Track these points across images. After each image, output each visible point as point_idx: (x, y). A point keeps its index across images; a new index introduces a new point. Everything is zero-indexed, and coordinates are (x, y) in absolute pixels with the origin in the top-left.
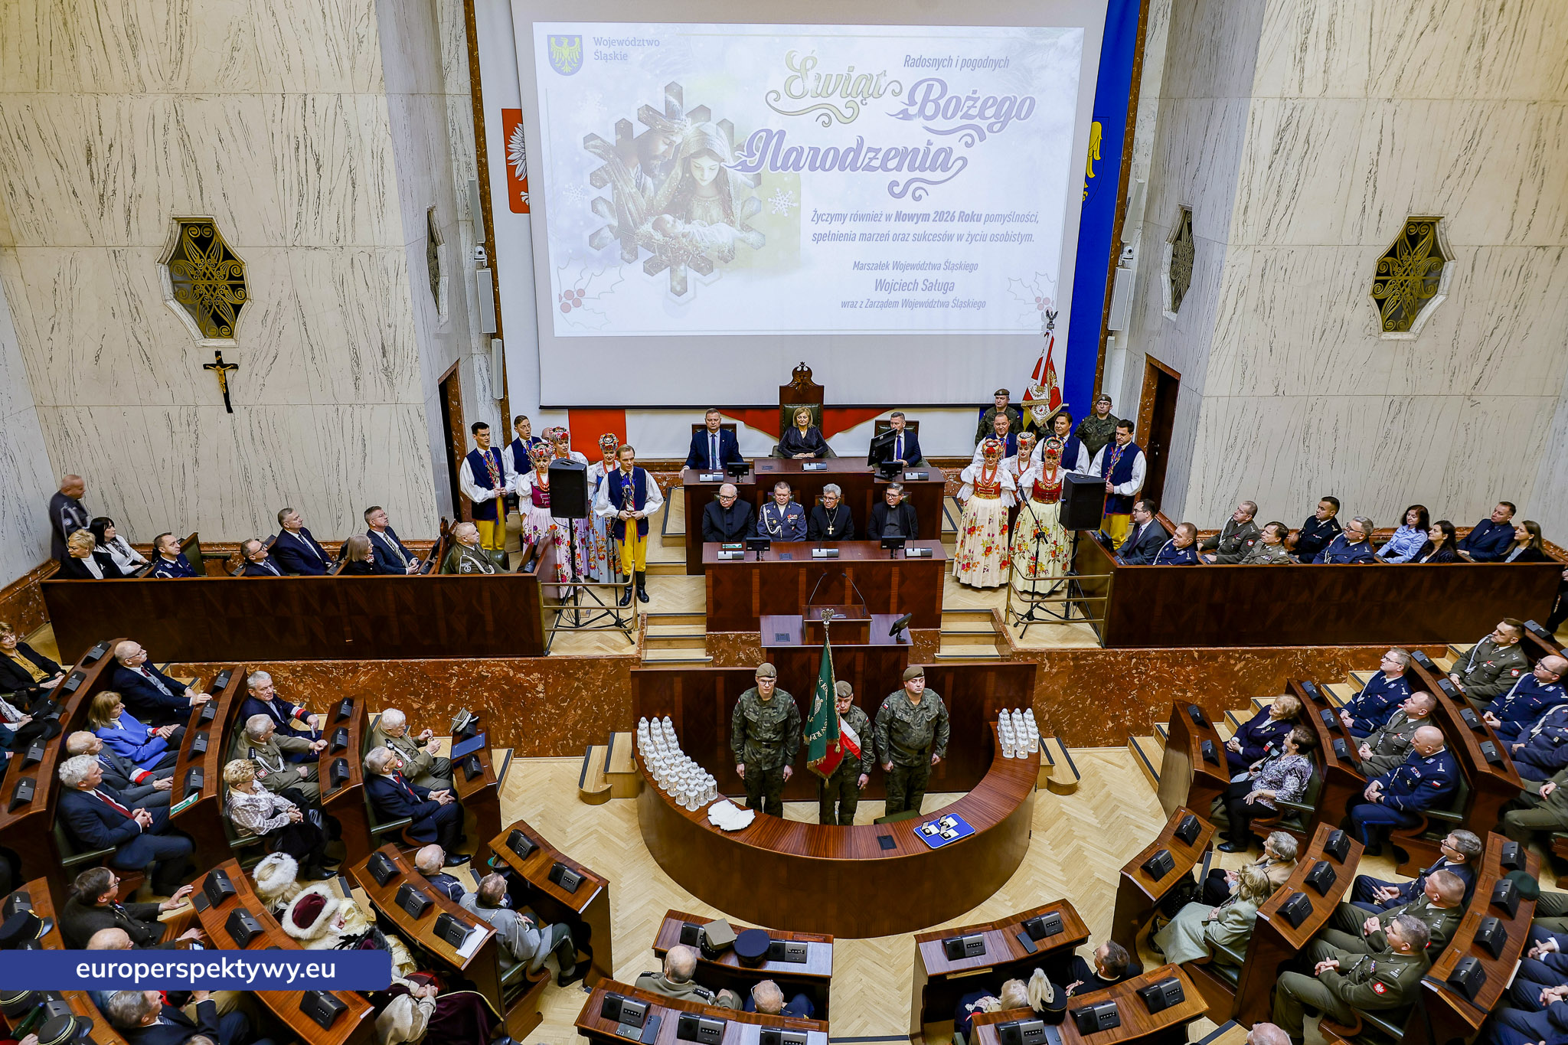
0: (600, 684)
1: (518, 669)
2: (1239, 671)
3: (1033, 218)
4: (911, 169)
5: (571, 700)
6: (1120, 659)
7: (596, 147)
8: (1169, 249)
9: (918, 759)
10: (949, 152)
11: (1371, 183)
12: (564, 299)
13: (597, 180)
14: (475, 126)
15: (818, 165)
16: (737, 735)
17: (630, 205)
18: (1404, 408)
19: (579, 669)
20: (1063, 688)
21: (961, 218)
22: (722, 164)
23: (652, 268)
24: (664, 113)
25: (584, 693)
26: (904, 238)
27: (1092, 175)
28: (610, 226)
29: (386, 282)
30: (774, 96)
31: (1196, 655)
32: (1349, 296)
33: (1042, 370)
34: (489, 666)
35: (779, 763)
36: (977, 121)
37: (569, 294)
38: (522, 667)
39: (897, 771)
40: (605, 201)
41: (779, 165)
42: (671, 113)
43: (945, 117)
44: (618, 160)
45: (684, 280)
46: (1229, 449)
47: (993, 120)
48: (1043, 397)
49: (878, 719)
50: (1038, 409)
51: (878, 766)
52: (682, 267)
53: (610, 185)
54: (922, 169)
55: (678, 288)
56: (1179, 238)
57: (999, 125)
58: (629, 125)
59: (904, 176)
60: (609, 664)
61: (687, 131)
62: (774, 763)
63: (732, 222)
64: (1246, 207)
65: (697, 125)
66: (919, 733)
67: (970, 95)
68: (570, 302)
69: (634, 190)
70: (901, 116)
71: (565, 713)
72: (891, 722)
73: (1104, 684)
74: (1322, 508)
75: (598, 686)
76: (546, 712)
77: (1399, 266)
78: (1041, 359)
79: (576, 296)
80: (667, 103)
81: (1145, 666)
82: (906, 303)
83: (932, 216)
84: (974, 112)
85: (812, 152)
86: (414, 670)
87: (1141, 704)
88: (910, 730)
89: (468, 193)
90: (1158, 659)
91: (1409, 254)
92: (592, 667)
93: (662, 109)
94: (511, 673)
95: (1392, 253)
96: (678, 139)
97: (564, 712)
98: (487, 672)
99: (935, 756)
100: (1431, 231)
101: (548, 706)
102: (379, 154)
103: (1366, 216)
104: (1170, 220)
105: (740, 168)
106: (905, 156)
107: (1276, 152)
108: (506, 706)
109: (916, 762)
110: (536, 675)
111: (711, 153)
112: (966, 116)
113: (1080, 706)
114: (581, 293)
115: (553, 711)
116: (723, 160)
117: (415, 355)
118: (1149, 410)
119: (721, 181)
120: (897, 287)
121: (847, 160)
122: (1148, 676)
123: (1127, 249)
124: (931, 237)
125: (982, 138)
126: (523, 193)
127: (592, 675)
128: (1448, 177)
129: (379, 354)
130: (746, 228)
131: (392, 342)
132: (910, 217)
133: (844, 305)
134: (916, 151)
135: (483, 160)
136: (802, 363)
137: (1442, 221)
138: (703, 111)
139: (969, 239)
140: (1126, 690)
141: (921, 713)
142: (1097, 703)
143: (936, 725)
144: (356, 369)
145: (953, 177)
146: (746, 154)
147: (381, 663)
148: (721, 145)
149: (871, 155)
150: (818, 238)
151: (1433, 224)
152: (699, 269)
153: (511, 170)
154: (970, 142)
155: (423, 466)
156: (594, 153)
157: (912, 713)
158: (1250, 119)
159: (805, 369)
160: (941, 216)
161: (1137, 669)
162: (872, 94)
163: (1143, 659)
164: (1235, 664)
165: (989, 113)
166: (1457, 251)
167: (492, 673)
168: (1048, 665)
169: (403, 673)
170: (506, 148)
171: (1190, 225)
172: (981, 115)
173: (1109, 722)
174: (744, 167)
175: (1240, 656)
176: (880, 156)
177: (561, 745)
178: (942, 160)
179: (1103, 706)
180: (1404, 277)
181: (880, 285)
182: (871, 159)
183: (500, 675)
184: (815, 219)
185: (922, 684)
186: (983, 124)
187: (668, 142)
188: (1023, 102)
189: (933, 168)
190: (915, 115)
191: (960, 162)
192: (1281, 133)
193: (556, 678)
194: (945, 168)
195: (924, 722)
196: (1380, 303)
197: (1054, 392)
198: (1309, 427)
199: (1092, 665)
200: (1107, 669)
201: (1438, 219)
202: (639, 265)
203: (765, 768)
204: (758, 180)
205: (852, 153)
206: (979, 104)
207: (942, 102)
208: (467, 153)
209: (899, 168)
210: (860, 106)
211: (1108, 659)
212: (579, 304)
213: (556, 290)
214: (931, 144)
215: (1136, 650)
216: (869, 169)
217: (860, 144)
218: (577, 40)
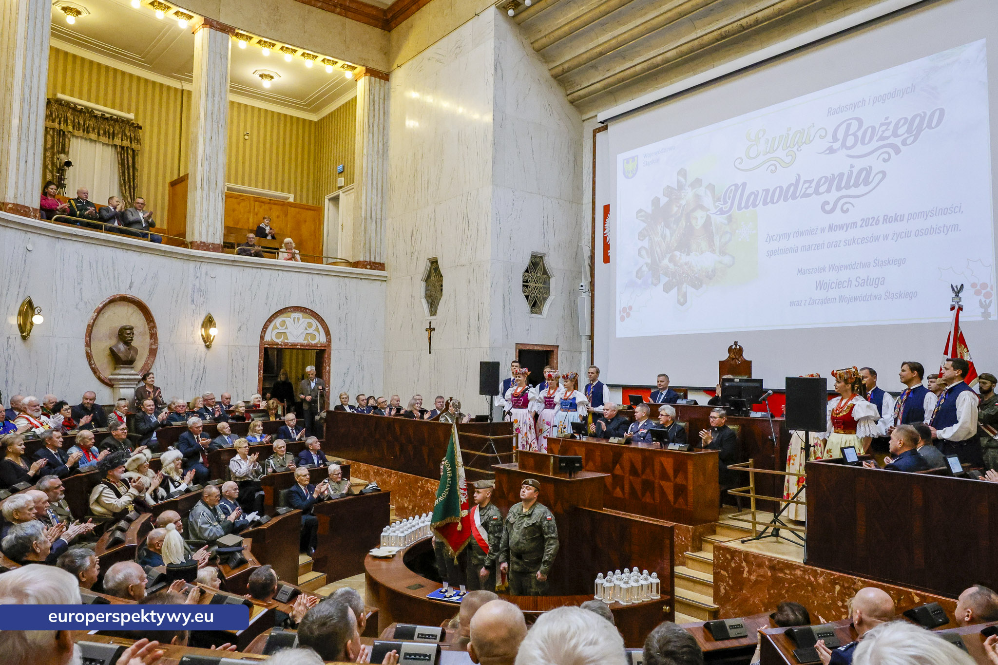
3: (958, 209)
4: (839, 189)
6: (821, 580)
7: (641, 216)
9: (517, 563)
10: (869, 170)
12: (622, 313)
13: (642, 236)
14: (592, 217)
15: (768, 201)
17: (658, 249)
21: (885, 221)
22: (708, 213)
23: (667, 289)
24: (677, 188)
26: (837, 245)
28: (647, 264)
30: (739, 161)
36: (892, 140)
37: (624, 309)
40: (645, 248)
41: (743, 206)
42: (681, 187)
43: (863, 143)
44: (653, 222)
45: (685, 296)
47: (906, 135)
52: (684, 286)
53: (647, 238)
54: (847, 187)
55: (682, 300)
57: (912, 138)
58: (658, 200)
59: (834, 195)
61: (689, 195)
63: (714, 250)
65: (694, 191)
67: (883, 121)
68: (625, 314)
69: (660, 239)
70: (828, 152)
79: (628, 310)
80: (678, 182)
82: (842, 299)
83: (859, 223)
84: (888, 133)
85: (764, 193)
93: (675, 186)
96: (683, 202)
99: (539, 571)
102: (487, 214)
105: (719, 213)
106: (835, 181)
109: (515, 567)
111: (702, 208)
112: (882, 138)
114: (630, 308)
116: (709, 210)
119: (708, 223)
120: (833, 285)
121: (789, 193)
124: (860, 241)
125: (898, 151)
126: (609, 251)
129: (477, 320)
130: (723, 253)
131: (482, 312)
132: (841, 227)
133: (792, 304)
134: (842, 174)
135: (594, 236)
138: (698, 182)
139: (895, 237)
145: (874, 189)
146: (722, 203)
148: (708, 201)
149: (807, 185)
150: (771, 253)
152: (694, 286)
153: (605, 239)
154: (887, 157)
156: (641, 220)
160: (866, 222)
162: (805, 142)
165: (902, 130)
168: (746, 569)
170: (604, 227)
172: (895, 134)
174: (722, 212)
176: (814, 185)
178: (864, 177)
181: (820, 285)
182: (807, 189)
186: (898, 141)
187: (679, 205)
188: (933, 113)
189: (856, 185)
190: (838, 149)
191: (880, 176)
194: (866, 182)
199: (791, 582)
202: (661, 287)
204: (730, 219)
205: (793, 187)
206: (891, 127)
207: (860, 134)
209: (828, 191)
210: (796, 152)
211: (807, 577)
212: (628, 315)
213: (619, 308)
214: (853, 167)
215: (838, 574)
216: (806, 195)
217: (798, 181)
218: (636, 158)
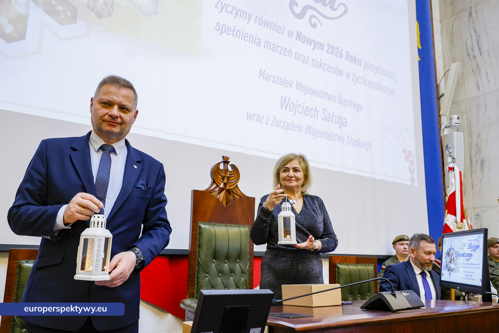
21: (347, 58)
26: (304, 60)
27: (419, 59)
83: (326, 48)
120: (300, 109)
124: (326, 67)
132: (308, 41)
133: (249, 117)
136: (225, 158)
139: (354, 79)
150: (223, 28)
159: (231, 168)
160: (332, 50)
181: (285, 104)
184: (219, 6)
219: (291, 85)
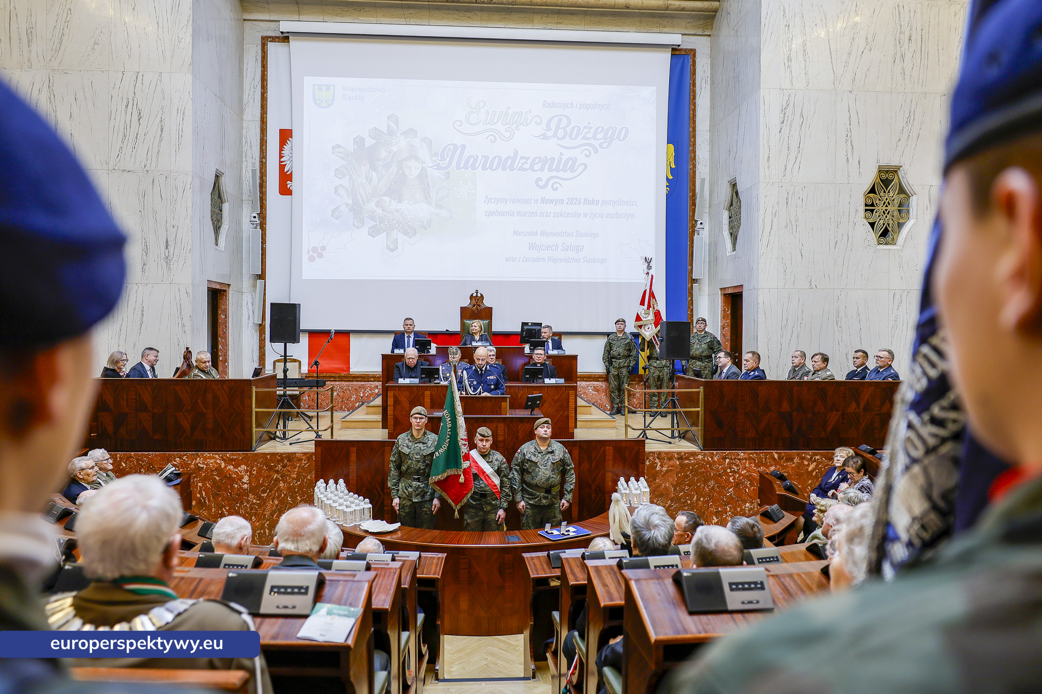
0: (295, 476)
1: (229, 461)
2: (812, 471)
3: (634, 203)
4: (550, 170)
5: (271, 491)
6: (716, 459)
7: (340, 153)
8: (726, 214)
9: (546, 498)
10: (574, 160)
11: (849, 143)
12: (311, 253)
13: (339, 174)
14: (261, 139)
15: (488, 166)
16: (393, 472)
17: (361, 190)
18: (904, 299)
19: (279, 462)
20: (673, 486)
21: (585, 202)
22: (423, 165)
23: (374, 232)
24: (386, 133)
25: (282, 484)
26: (547, 215)
27: (671, 177)
28: (346, 204)
29: (175, 195)
30: (458, 123)
31: (776, 456)
32: (849, 218)
33: (647, 298)
34: (205, 458)
35: (427, 497)
36: (592, 141)
37: (315, 249)
38: (233, 460)
39: (529, 512)
40: (343, 187)
41: (461, 166)
43: (570, 138)
44: (354, 161)
45: (396, 240)
46: (784, 328)
47: (602, 141)
48: (649, 318)
49: (514, 462)
50: (646, 328)
51: (513, 504)
52: (395, 232)
53: (347, 177)
54: (557, 170)
55: (392, 247)
56: (731, 205)
57: (607, 144)
58: (363, 140)
59: (545, 175)
60: (304, 458)
61: (401, 143)
62: (423, 497)
63: (430, 202)
64: (769, 157)
65: (408, 140)
66: (544, 473)
67: (586, 125)
68: (315, 255)
69: (364, 181)
70: (542, 137)
71: (265, 503)
72: (523, 464)
73: (705, 482)
74: (857, 358)
75: (294, 479)
76: (248, 502)
77: (879, 200)
78: (645, 292)
79: (319, 251)
80: (388, 126)
81: (737, 466)
82: (551, 259)
83: (566, 201)
84: (588, 135)
85: (484, 158)
86: (143, 462)
87: (738, 501)
88: (537, 470)
89: (251, 182)
90: (746, 459)
91: (884, 192)
92: (289, 461)
94: (223, 465)
95: (872, 191)
96: (395, 149)
97: (263, 502)
98: (203, 463)
99: (563, 501)
100: (896, 177)
101: (251, 496)
102: (182, 110)
103: (850, 165)
104: (724, 193)
105: (436, 167)
106: (546, 162)
107: (783, 122)
108: (216, 496)
109: (544, 501)
110: (243, 467)
111: (416, 158)
112: (584, 138)
113: (689, 502)
114: (323, 248)
115: (255, 501)
116: (425, 163)
117: (189, 247)
118: (728, 329)
119: (423, 176)
120: (544, 248)
121: (507, 164)
122: (740, 475)
123: (699, 223)
124: (566, 215)
125: (596, 151)
126: (288, 182)
127: (289, 468)
128: (899, 140)
129: (163, 246)
130: (439, 206)
131: (174, 238)
132: (551, 201)
133: (507, 260)
134: (553, 159)
135: (264, 160)
136: (477, 291)
137: (901, 169)
138: (412, 132)
139: (592, 216)
140: (724, 488)
141: (548, 456)
142: (702, 499)
143: (561, 468)
144: (145, 257)
145: (578, 176)
146: (440, 159)
147: (117, 454)
148: (423, 153)
149: (523, 161)
150: (489, 214)
151: (896, 172)
152: (406, 234)
153: (282, 167)
154: (588, 154)
155: (185, 332)
156: (339, 156)
157: (540, 455)
158: (762, 102)
159: (479, 295)
160: (571, 201)
161: (731, 468)
162: (522, 124)
163: (735, 459)
164: (808, 465)
165: (600, 136)
166: (916, 189)
167: (207, 465)
168: (659, 464)
169: (134, 464)
170: (280, 153)
171: (737, 193)
172: (594, 137)
173: (714, 518)
174: (439, 167)
175: (811, 458)
176: (529, 161)
177: (259, 534)
178: (571, 165)
179: (707, 502)
180: (884, 208)
181: (532, 246)
182: (523, 164)
183: (214, 466)
184: (487, 201)
185: (549, 431)
186: (596, 143)
187: (388, 151)
188: (621, 130)
189: (564, 170)
190: (551, 137)
191: (583, 167)
192: (784, 110)
193: (260, 470)
194: (573, 170)
195: (550, 463)
196: (872, 225)
197: (657, 314)
198: (838, 312)
199: (693, 465)
200: (706, 468)
201: (899, 167)
203: (415, 500)
205: (511, 160)
206: (592, 131)
207: (568, 129)
208: (254, 157)
209: (542, 169)
210: (515, 130)
211: (706, 459)
212: (320, 256)
213: (306, 246)
214: (563, 155)
215: (728, 452)
216: (522, 169)
217: (516, 154)
218: (332, 87)
219: (537, 234)
